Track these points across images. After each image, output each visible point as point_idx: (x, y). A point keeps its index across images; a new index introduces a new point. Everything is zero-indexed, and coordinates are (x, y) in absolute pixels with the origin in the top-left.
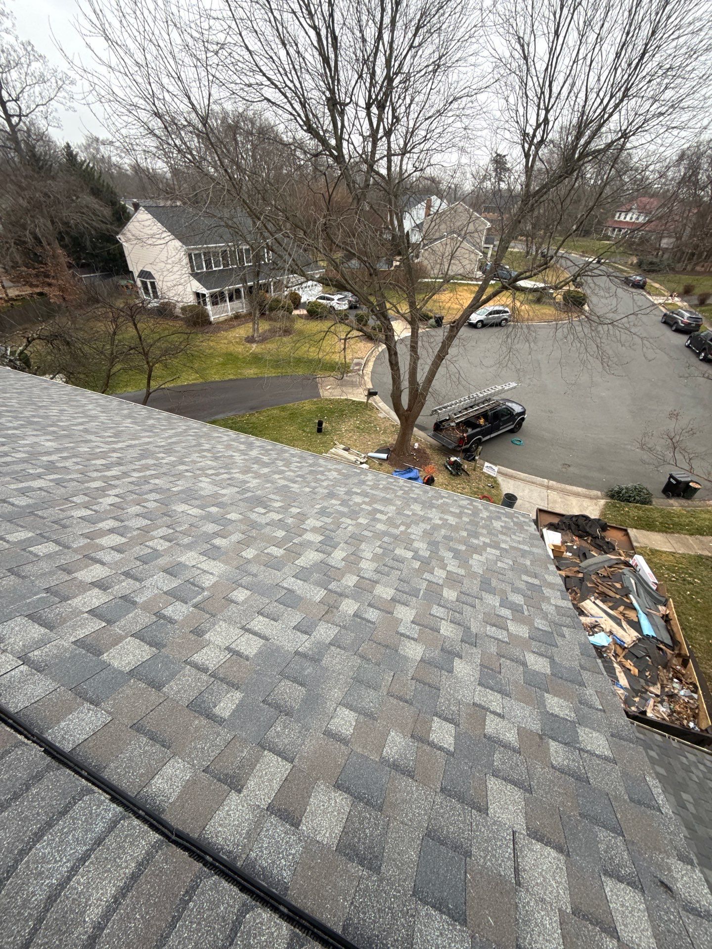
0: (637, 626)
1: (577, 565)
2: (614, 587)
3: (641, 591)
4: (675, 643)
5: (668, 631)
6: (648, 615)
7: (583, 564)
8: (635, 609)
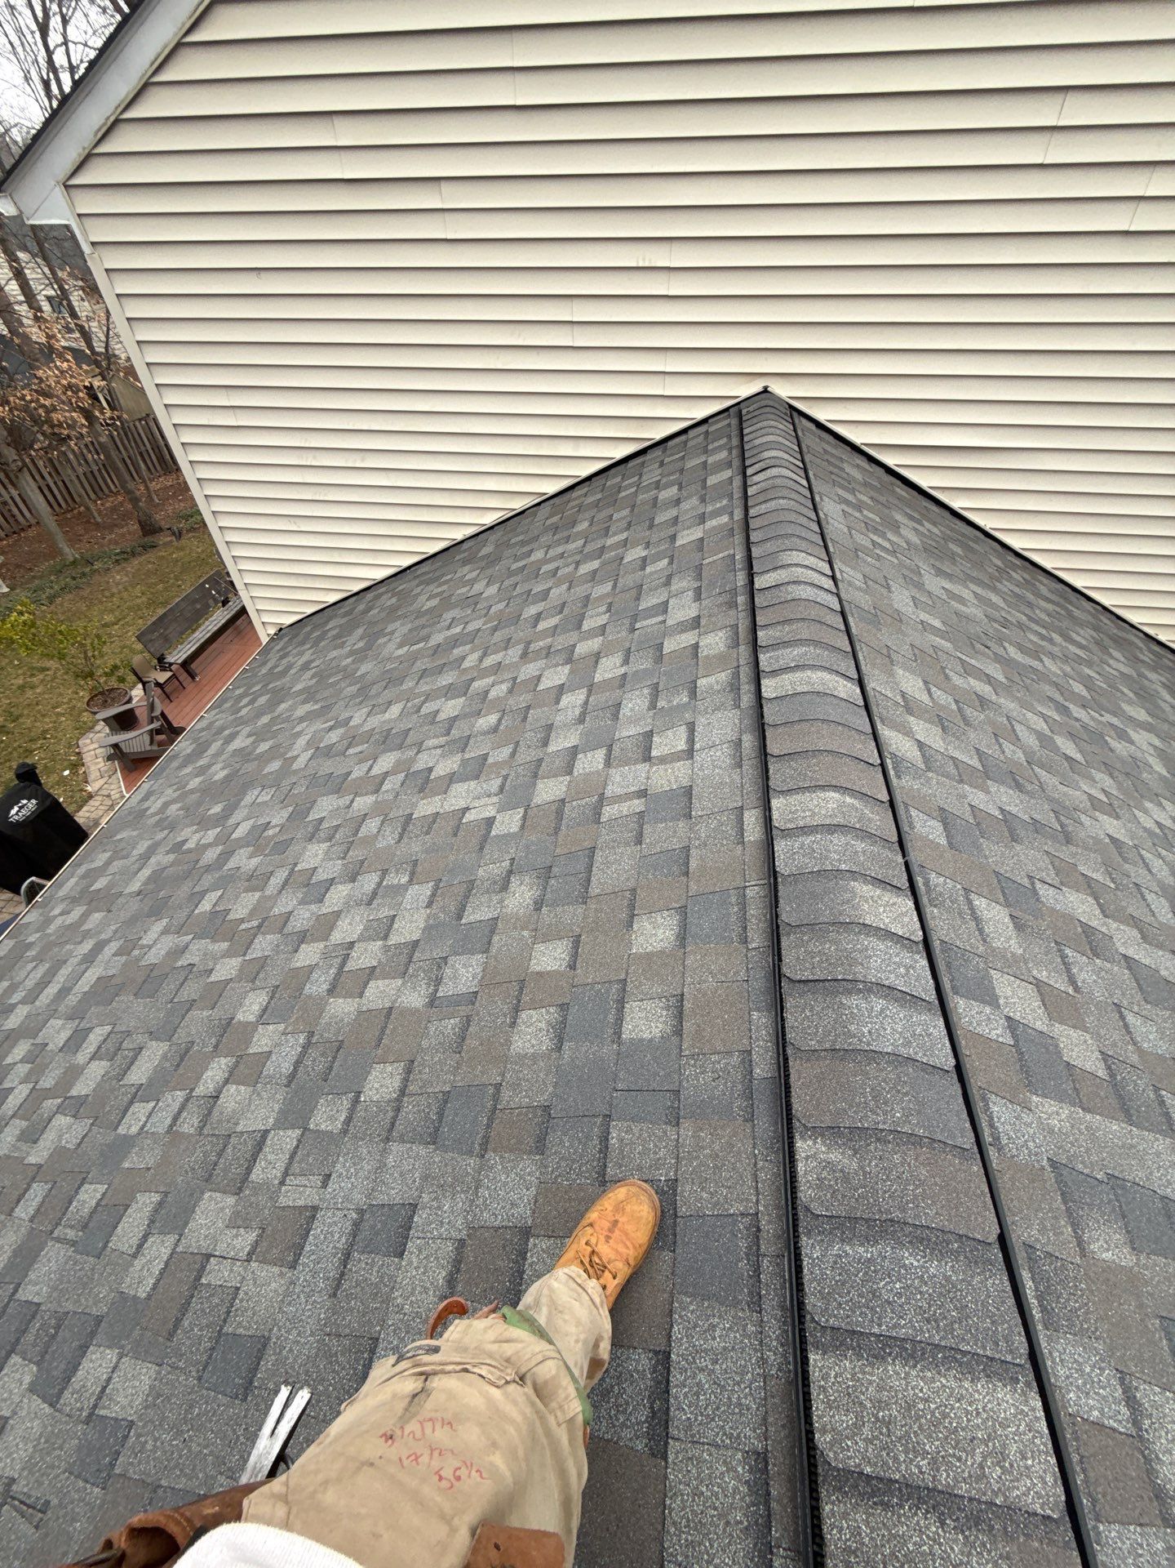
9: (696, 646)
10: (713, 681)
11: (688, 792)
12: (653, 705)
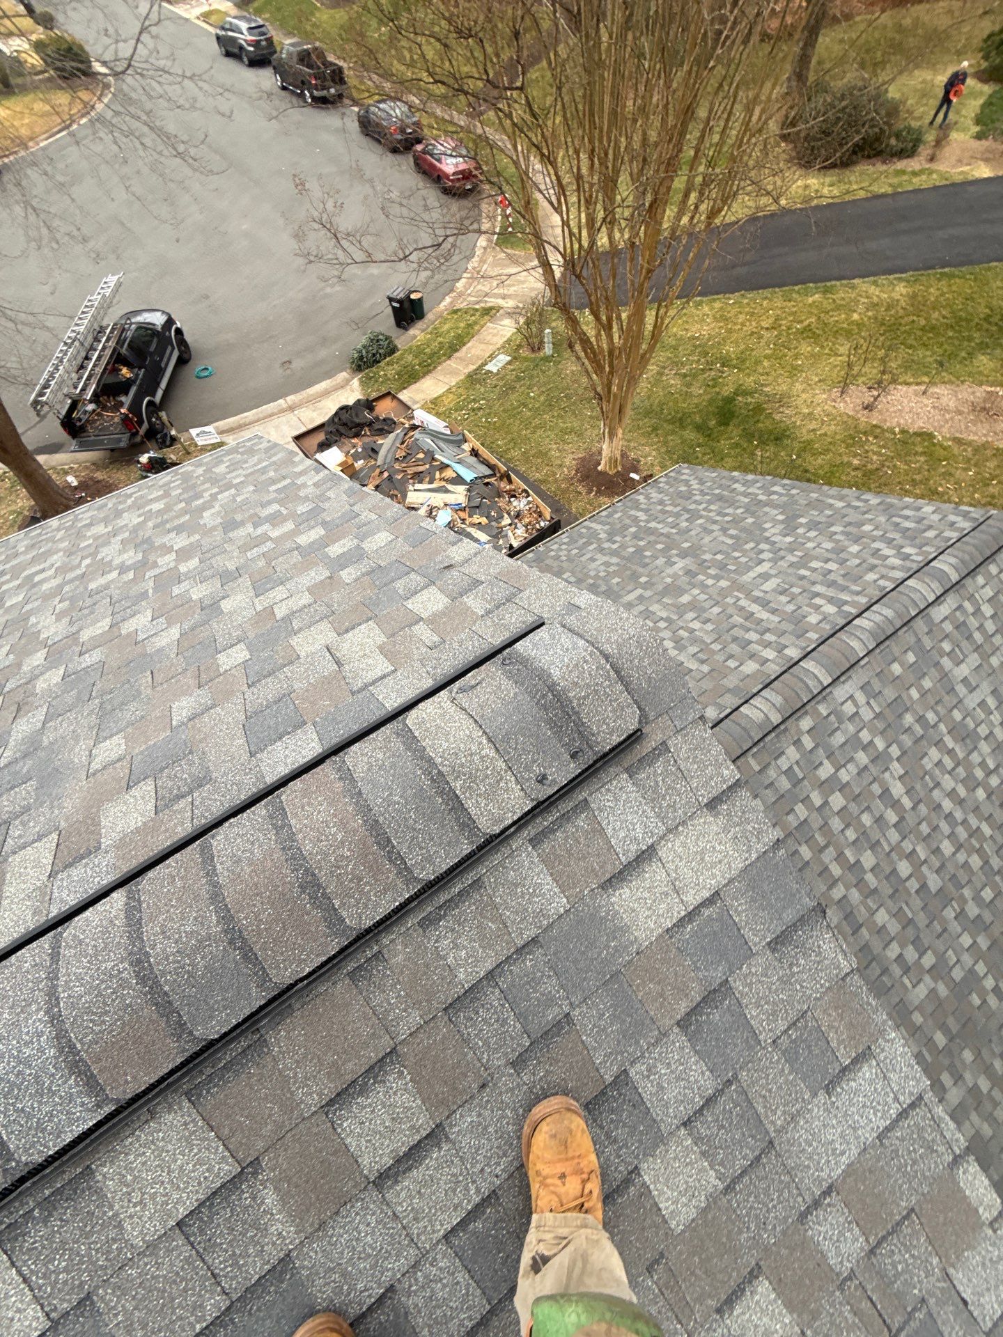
0: (458, 480)
1: (375, 467)
2: (419, 460)
3: (441, 444)
4: (492, 467)
5: (482, 462)
6: (460, 462)
7: (379, 462)
8: (448, 466)
9: (808, 732)
10: (823, 709)
11: (862, 688)
12: (838, 729)
